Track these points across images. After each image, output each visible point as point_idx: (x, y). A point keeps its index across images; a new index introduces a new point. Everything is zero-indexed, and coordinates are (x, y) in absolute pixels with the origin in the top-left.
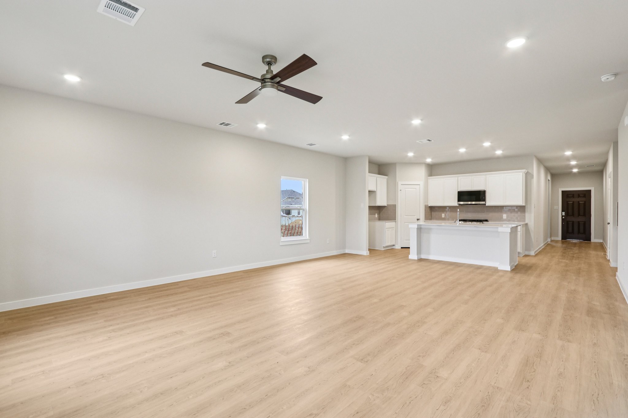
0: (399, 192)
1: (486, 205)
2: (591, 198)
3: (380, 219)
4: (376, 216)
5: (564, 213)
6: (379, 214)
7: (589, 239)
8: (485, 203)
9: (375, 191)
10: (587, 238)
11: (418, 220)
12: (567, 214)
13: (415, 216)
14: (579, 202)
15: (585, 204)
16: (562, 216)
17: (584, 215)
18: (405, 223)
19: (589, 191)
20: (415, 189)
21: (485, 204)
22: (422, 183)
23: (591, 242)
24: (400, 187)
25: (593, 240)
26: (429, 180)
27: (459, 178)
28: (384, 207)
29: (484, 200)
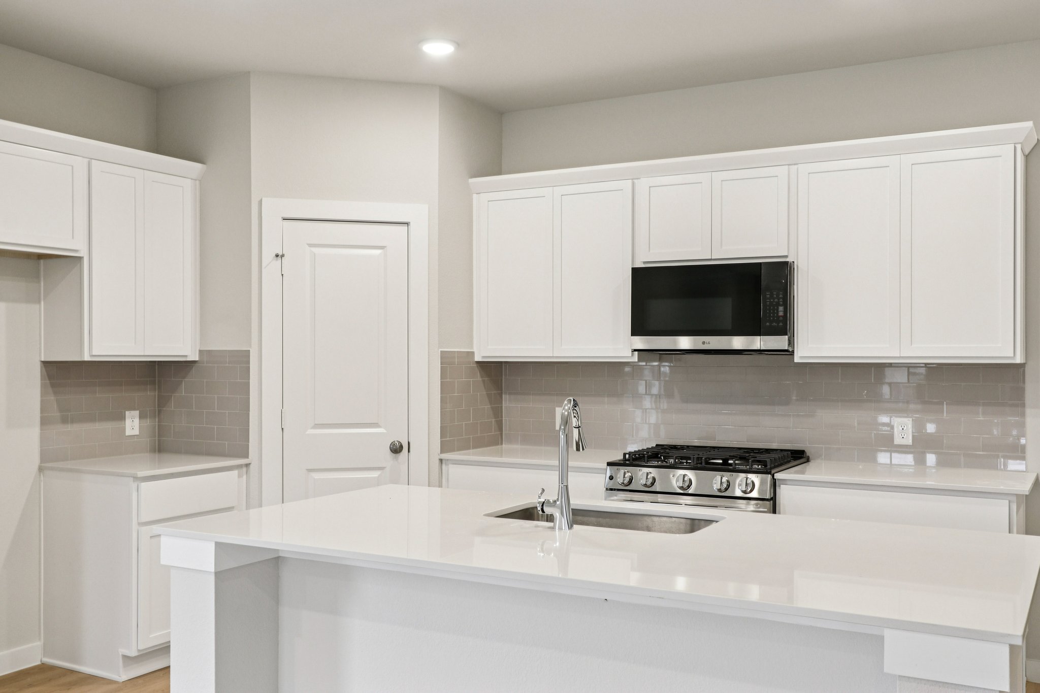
0: (271, 267)
1: (797, 359)
4: (133, 424)
8: (791, 342)
11: (396, 449)
13: (375, 425)
18: (310, 470)
20: (378, 252)
21: (789, 353)
22: (422, 214)
24: (273, 233)
26: (475, 196)
27: (643, 184)
28: (183, 367)
29: (784, 326)
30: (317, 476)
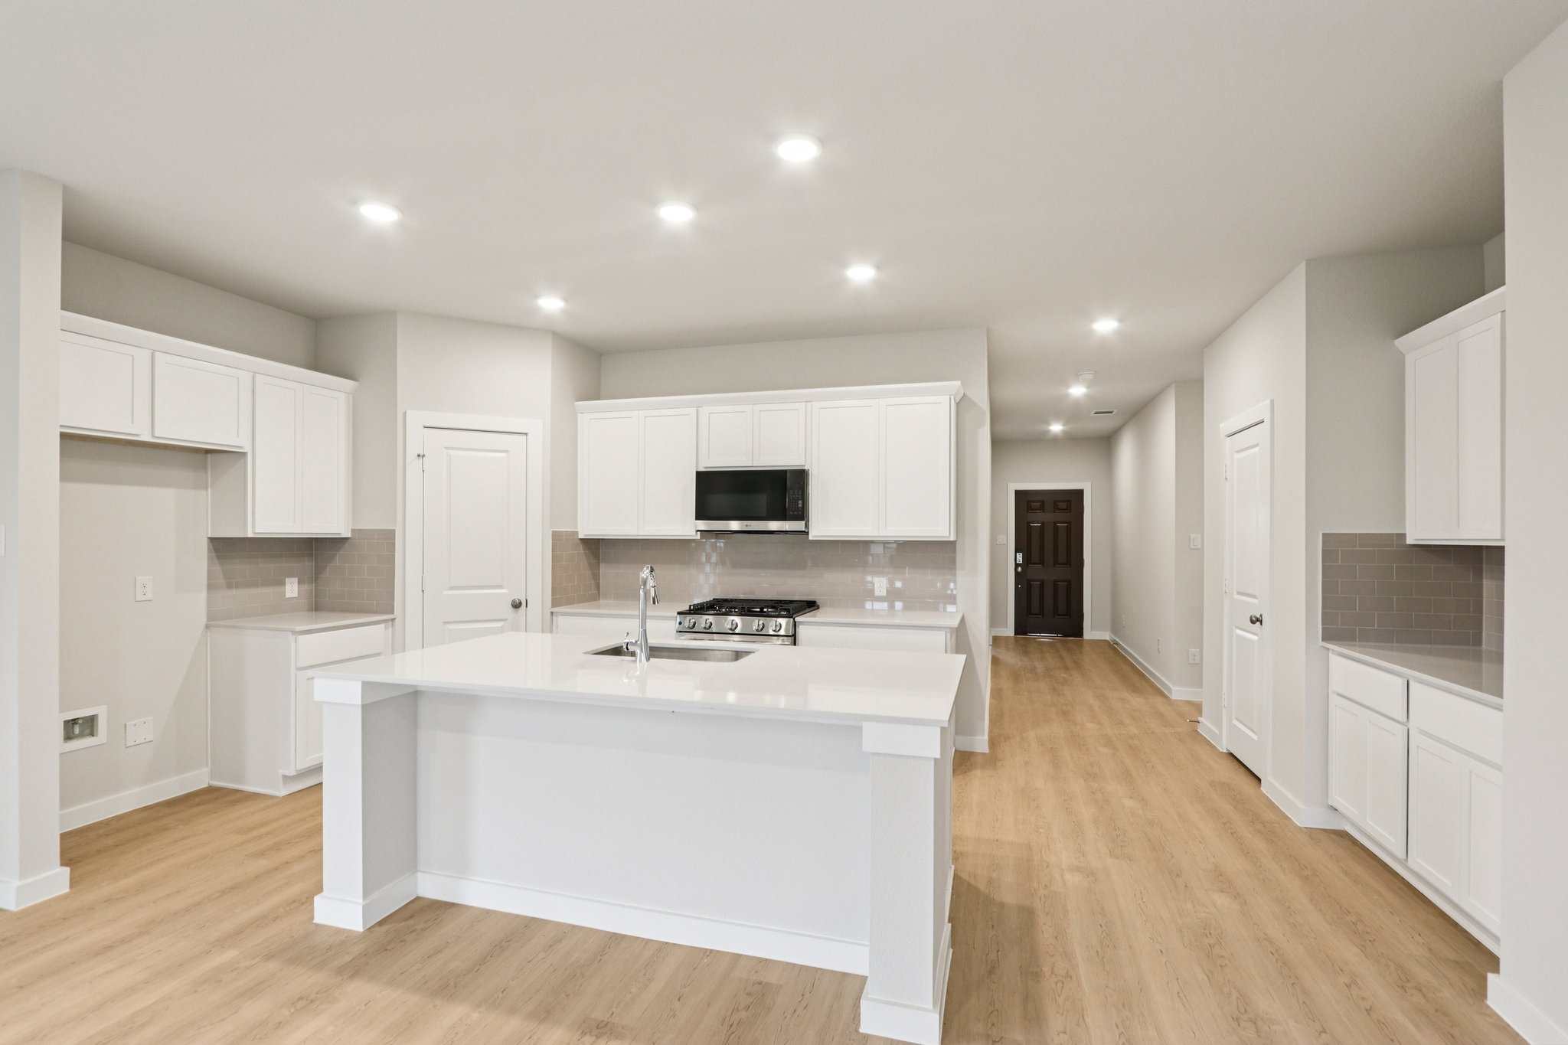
0: (413, 466)
1: (811, 537)
2: (1083, 513)
3: (318, 605)
4: (292, 588)
5: (1020, 556)
6: (314, 578)
7: (1078, 632)
8: (807, 526)
9: (244, 454)
10: (1074, 628)
11: (517, 605)
12: (1027, 559)
13: (499, 587)
14: (1055, 523)
15: (1069, 528)
16: (1017, 565)
17: (1068, 563)
18: (445, 623)
19: (1079, 494)
20: (504, 454)
21: (806, 533)
22: (538, 427)
23: (1083, 640)
24: (415, 438)
25: (1089, 633)
26: (579, 415)
27: (705, 411)
28: (337, 543)
29: (801, 514)
30: (451, 627)
